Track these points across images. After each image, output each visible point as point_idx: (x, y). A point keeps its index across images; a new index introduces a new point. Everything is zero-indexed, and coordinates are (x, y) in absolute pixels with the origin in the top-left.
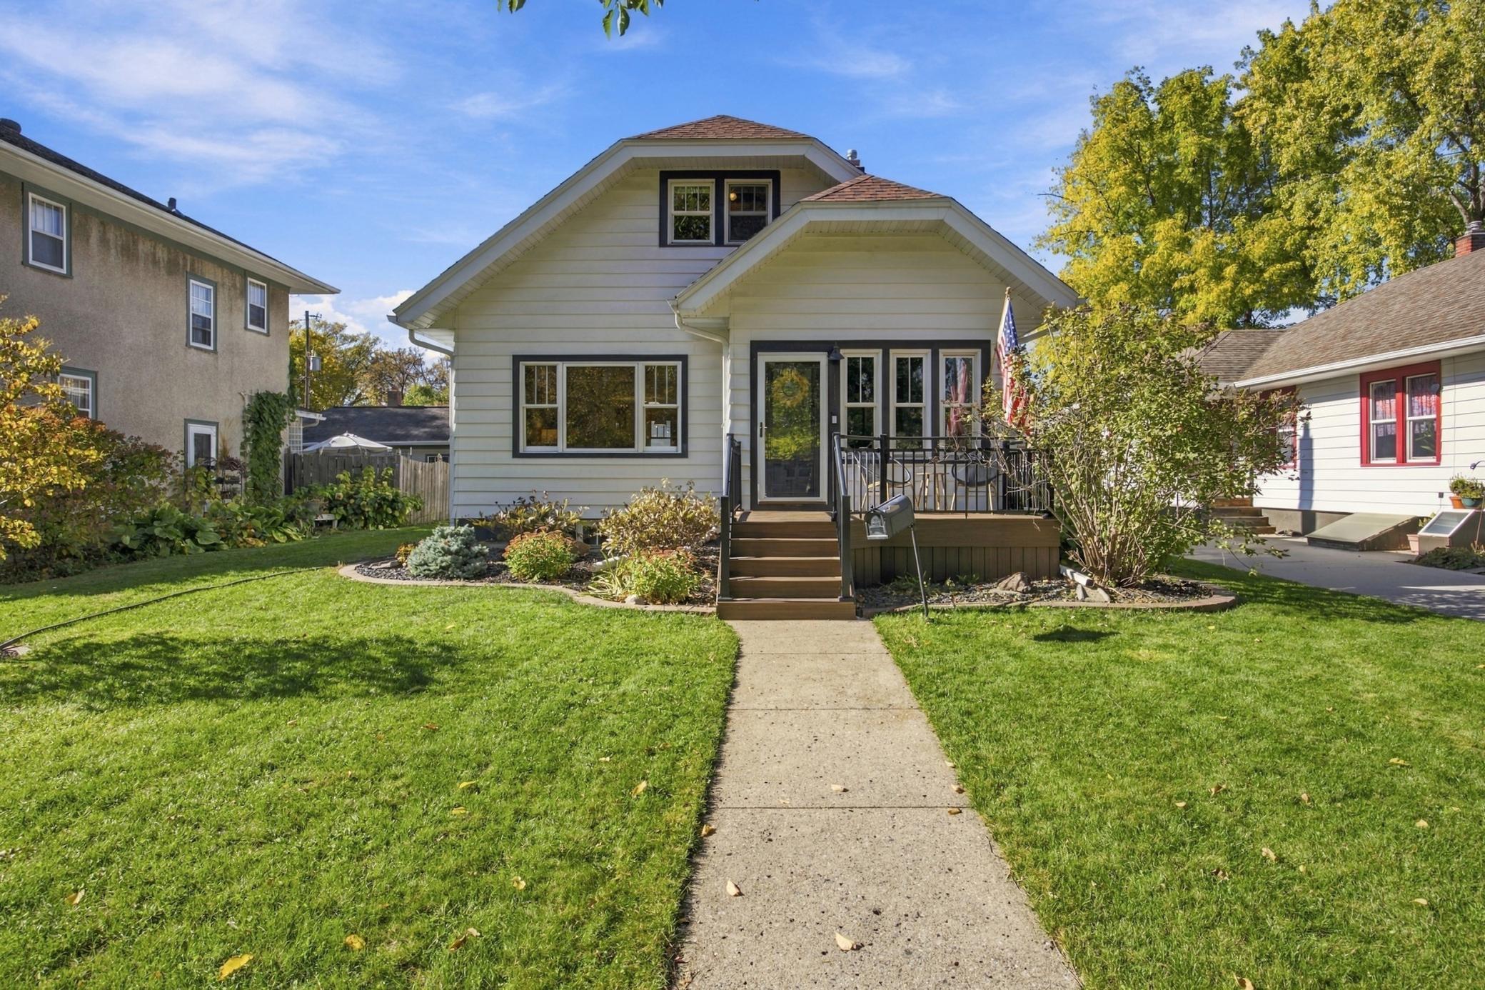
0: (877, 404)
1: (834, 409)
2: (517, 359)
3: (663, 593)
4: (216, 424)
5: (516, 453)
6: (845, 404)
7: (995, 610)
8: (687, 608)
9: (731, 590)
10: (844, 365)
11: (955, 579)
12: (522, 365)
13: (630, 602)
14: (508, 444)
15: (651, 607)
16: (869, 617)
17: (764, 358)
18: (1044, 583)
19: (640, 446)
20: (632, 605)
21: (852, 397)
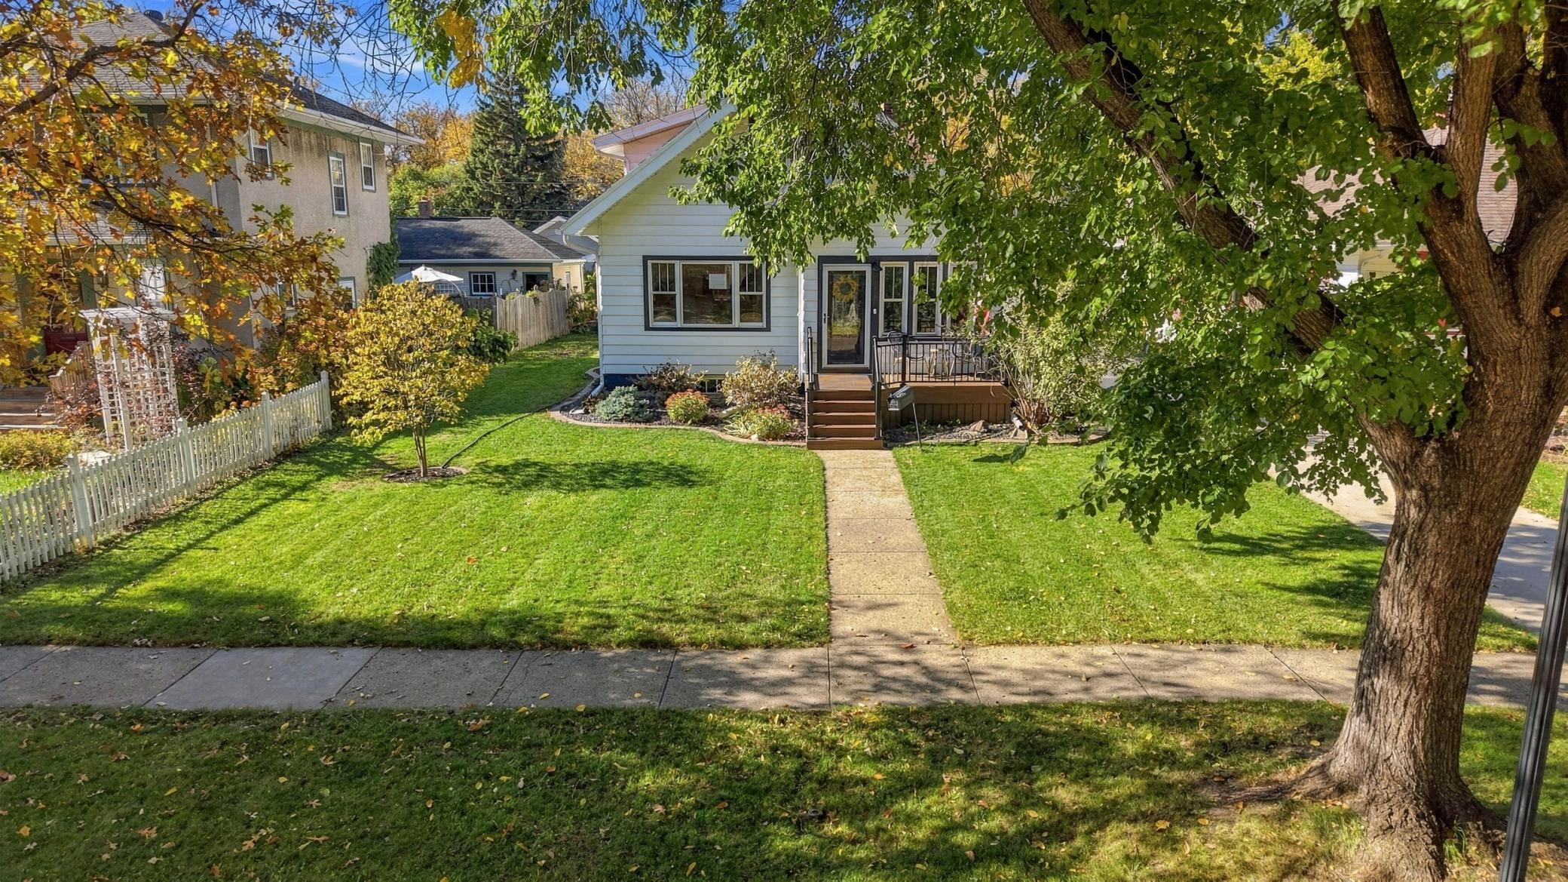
0: (905, 300)
1: (875, 305)
2: (646, 259)
3: (773, 434)
4: (353, 278)
5: (647, 328)
6: (882, 300)
7: (960, 445)
8: (789, 443)
9: (814, 434)
10: (882, 274)
11: (943, 424)
12: (650, 263)
13: (754, 437)
14: (642, 320)
15: (770, 443)
16: (890, 449)
17: (827, 268)
18: (995, 426)
19: (736, 322)
20: (757, 442)
21: (888, 295)
